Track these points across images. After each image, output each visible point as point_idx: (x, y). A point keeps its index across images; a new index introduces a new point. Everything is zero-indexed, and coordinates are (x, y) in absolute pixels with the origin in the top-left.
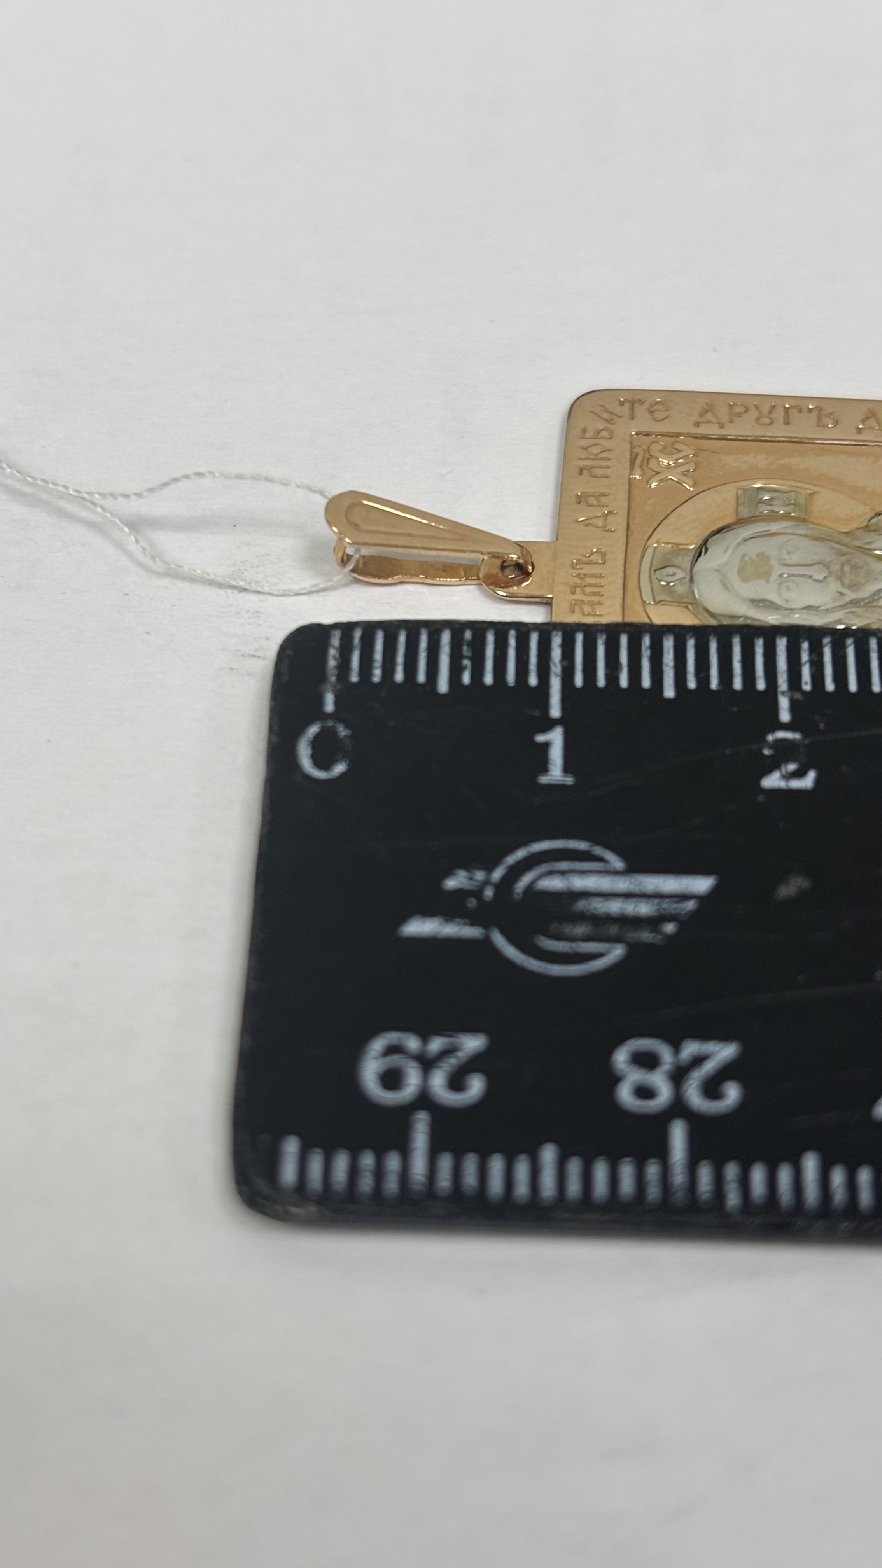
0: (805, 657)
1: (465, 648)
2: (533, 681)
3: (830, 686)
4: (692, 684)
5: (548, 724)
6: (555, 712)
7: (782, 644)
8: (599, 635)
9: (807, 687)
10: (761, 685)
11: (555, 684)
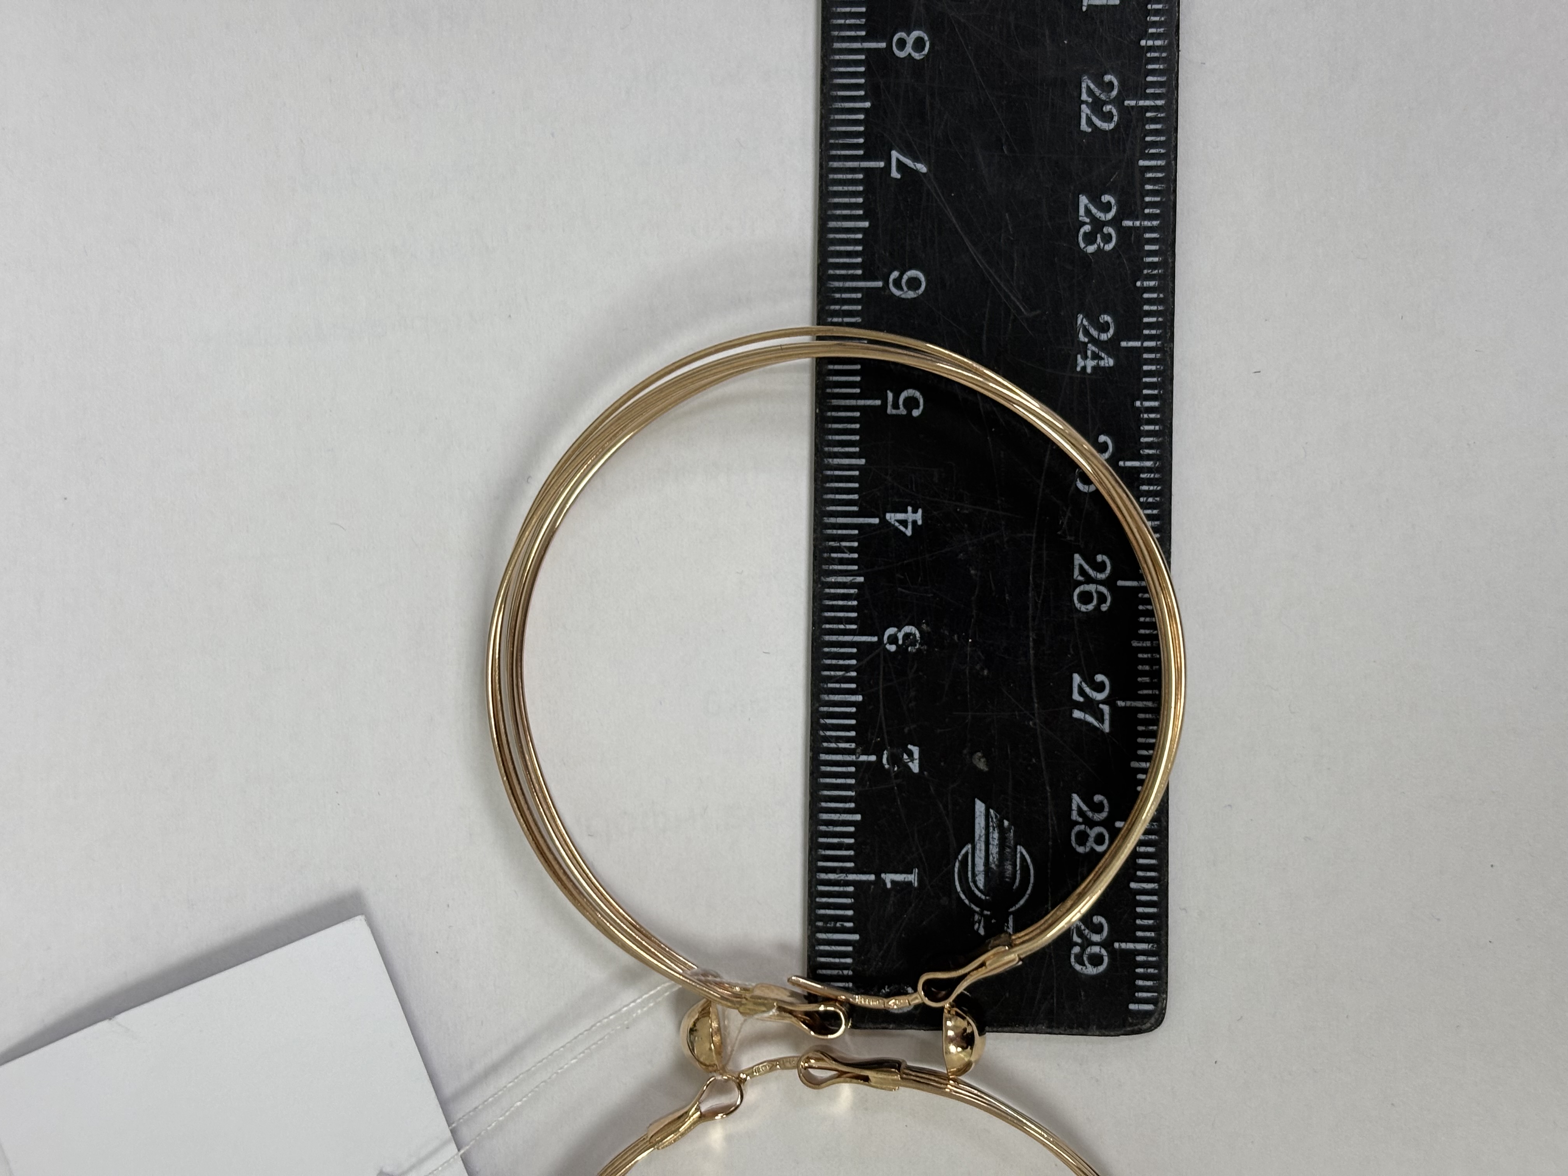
0: (833, 745)
1: (828, 925)
2: (851, 889)
3: (853, 734)
4: (852, 805)
5: (880, 882)
6: (872, 877)
7: (824, 757)
8: (819, 853)
9: (853, 745)
10: (853, 769)
11: (852, 877)
